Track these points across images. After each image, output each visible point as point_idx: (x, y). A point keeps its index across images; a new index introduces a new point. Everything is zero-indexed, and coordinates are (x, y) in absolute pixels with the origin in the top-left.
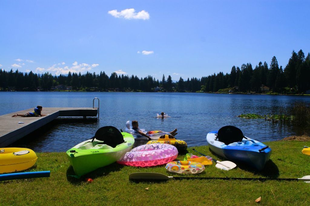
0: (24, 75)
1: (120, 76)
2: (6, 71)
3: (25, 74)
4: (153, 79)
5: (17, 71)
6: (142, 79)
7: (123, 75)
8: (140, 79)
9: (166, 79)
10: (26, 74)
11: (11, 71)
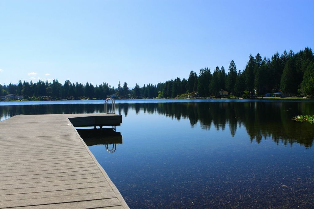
1: (74, 84)
4: (109, 86)
6: (97, 86)
9: (122, 86)
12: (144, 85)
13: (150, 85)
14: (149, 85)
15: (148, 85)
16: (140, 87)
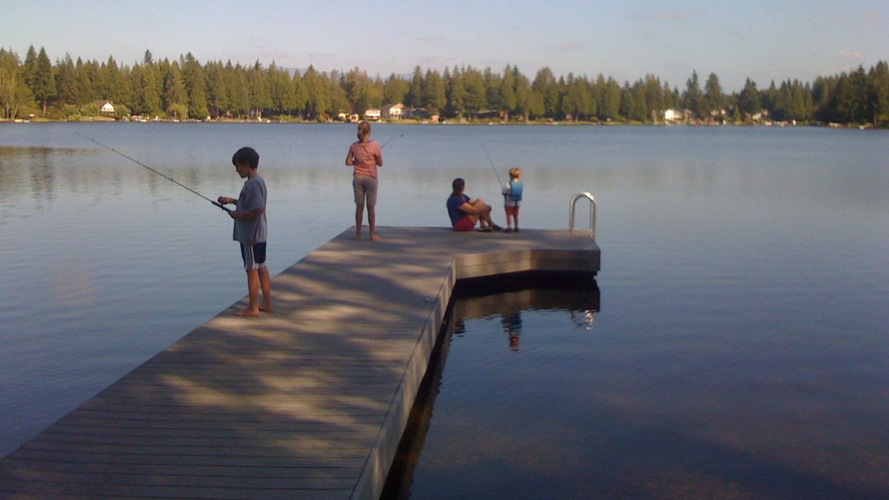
0: (292, 76)
1: (562, 78)
2: (242, 64)
3: (294, 74)
4: (662, 84)
5: (273, 66)
6: (627, 84)
7: (571, 76)
8: (622, 85)
9: (702, 85)
10: (297, 72)
11: (257, 65)
12: (773, 84)
13: (789, 82)
14: (786, 82)
15: (784, 83)
16: (759, 88)
